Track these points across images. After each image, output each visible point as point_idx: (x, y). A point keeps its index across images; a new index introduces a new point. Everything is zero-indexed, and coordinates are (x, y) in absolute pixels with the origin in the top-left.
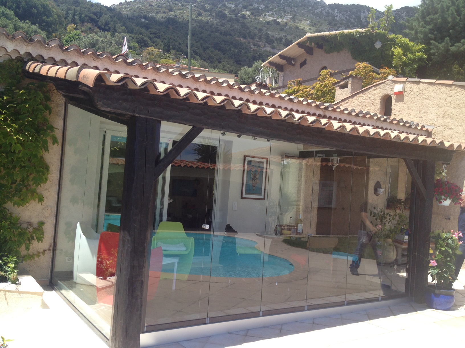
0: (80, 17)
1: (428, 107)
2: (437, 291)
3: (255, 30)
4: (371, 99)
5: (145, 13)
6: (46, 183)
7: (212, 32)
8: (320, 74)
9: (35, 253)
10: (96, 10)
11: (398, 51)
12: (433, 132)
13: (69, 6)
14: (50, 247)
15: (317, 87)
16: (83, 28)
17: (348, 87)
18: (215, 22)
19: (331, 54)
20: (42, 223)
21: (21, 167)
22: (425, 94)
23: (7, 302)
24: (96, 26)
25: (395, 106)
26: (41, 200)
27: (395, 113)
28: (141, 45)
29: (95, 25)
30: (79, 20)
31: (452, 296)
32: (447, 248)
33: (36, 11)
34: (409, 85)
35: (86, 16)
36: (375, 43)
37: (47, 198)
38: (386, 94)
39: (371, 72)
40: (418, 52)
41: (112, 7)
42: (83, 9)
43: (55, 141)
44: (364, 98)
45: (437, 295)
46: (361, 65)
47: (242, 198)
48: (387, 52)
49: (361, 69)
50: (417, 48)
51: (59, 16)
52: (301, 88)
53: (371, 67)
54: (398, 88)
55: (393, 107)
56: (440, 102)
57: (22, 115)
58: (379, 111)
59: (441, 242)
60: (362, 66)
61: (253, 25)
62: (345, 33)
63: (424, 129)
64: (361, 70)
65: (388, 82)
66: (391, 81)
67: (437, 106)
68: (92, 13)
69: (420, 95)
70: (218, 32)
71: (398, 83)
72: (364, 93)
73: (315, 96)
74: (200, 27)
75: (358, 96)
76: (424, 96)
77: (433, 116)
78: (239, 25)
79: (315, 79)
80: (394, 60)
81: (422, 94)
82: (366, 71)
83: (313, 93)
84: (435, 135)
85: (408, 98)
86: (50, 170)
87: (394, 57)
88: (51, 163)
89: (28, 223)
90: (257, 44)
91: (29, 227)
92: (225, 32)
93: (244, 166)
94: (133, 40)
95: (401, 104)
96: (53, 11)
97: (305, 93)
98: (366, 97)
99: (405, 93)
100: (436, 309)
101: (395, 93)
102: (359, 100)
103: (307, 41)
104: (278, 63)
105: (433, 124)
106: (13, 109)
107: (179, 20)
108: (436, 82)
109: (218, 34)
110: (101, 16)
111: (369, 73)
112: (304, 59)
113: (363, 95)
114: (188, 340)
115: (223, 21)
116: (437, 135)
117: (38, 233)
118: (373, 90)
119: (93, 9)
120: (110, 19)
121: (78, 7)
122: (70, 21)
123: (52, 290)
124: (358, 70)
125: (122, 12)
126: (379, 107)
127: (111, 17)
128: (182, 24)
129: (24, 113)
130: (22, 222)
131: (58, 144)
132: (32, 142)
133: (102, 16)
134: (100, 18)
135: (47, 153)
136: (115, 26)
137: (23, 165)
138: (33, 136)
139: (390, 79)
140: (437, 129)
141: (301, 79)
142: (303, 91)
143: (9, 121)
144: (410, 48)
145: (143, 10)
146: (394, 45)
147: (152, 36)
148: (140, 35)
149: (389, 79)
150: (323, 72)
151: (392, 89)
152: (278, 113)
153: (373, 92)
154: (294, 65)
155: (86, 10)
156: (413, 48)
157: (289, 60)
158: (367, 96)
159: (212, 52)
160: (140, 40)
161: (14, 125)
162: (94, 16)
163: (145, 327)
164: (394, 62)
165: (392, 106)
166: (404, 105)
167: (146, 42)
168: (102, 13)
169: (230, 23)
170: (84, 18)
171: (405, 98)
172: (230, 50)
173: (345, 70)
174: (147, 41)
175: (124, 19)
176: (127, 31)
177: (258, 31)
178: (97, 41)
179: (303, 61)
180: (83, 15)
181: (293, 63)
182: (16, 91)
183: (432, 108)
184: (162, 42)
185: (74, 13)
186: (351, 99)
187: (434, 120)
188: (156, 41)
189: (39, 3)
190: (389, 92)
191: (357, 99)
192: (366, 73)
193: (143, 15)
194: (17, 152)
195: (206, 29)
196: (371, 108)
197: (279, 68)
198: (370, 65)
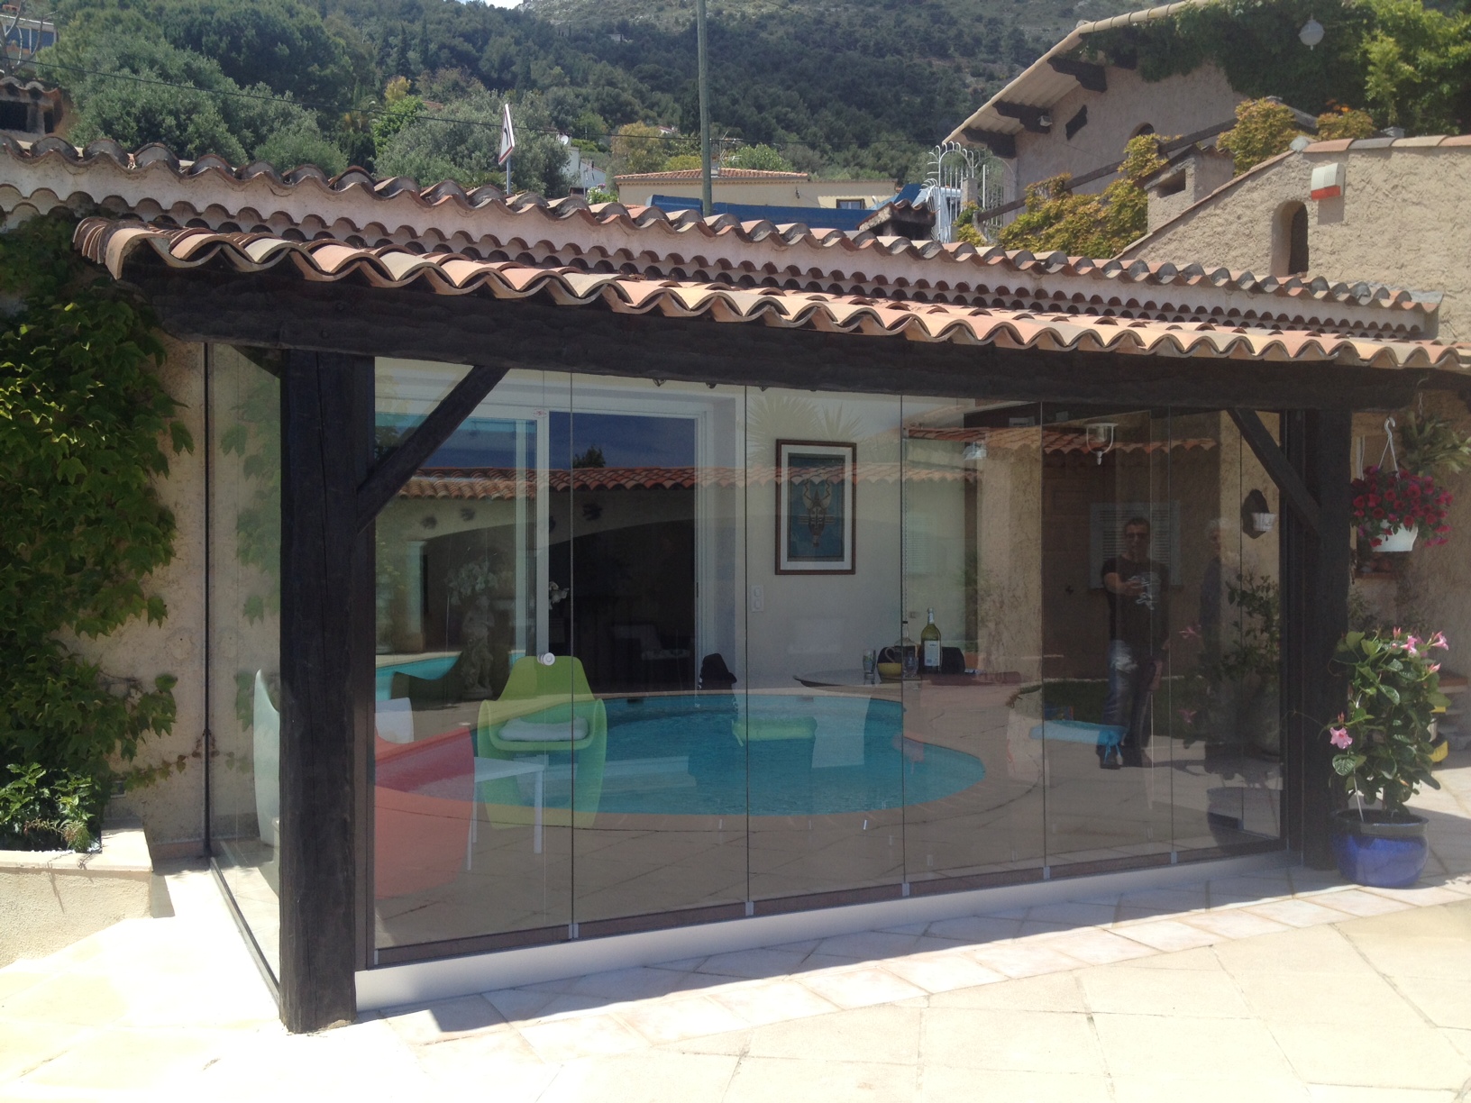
0: (425, 52)
1: (1420, 230)
2: (1366, 828)
3: (977, 24)
4: (1244, 219)
5: (622, 14)
6: (167, 562)
7: (837, 49)
8: (1128, 153)
9: (154, 766)
10: (473, 24)
11: (1382, 47)
12: (1441, 313)
13: (390, 24)
14: (197, 747)
15: (1117, 196)
16: (435, 87)
17: (1184, 188)
18: (844, 16)
19: (1164, 82)
20: (167, 681)
21: (89, 522)
22: (1411, 188)
23: (61, 903)
24: (471, 74)
25: (1319, 237)
26: (158, 612)
27: (1320, 261)
28: (614, 120)
29: (469, 71)
30: (422, 63)
31: (1418, 841)
32: (1383, 688)
33: (287, 51)
34: (1358, 163)
35: (442, 46)
36: (1301, 28)
37: (176, 607)
38: (1289, 198)
39: (1289, 130)
40: (1457, 43)
41: (522, 9)
42: (432, 27)
43: (181, 439)
44: (1220, 221)
45: (1364, 840)
46: (1253, 109)
47: (778, 571)
48: (1345, 56)
49: (1256, 123)
50: (1452, 30)
51: (358, 59)
52: (1069, 203)
53: (1286, 112)
54: (1322, 175)
55: (1312, 241)
56: (1458, 211)
57: (76, 373)
58: (1269, 258)
59: (1366, 670)
60: (1259, 113)
61: (967, 9)
62: (1197, 9)
63: (1407, 305)
64: (1254, 126)
65: (1292, 158)
66: (1301, 156)
67: (1451, 225)
68: (460, 36)
69: (1394, 192)
70: (856, 49)
71: (1321, 160)
72: (1221, 205)
73: (1114, 225)
74: (796, 38)
75: (1202, 214)
76: (1407, 196)
77: (1439, 259)
78: (923, 16)
79: (1110, 170)
80: (1371, 80)
81: (1400, 188)
82: (1271, 125)
83: (1105, 217)
84: (1448, 321)
85: (1355, 205)
86: (178, 525)
87: (1371, 68)
88: (178, 506)
89: (128, 680)
90: (985, 69)
91: (133, 691)
92: (877, 44)
93: (778, 475)
94: (589, 106)
95: (1337, 230)
96: (337, 46)
97: (1081, 219)
98: (1226, 216)
99: (1348, 192)
100: (1365, 884)
101: (1316, 195)
102: (1206, 229)
103: (1080, 46)
104: (995, 129)
105: (1440, 287)
106: (50, 359)
107: (728, 24)
108: (1444, 144)
109: (854, 54)
110: (486, 42)
111: (1280, 132)
112: (1078, 108)
113: (1218, 212)
114: (513, 989)
115: (871, 10)
116: (1455, 322)
117: (154, 709)
118: (1249, 191)
119: (463, 24)
120: (513, 49)
121: (417, 23)
122: (394, 69)
123: (206, 869)
124: (1247, 127)
125: (552, 21)
126: (1269, 245)
127: (517, 42)
128: (739, 35)
129: (81, 368)
130: (110, 679)
131: (190, 449)
132: (113, 448)
133: (491, 42)
134: (486, 47)
135: (162, 478)
136: (529, 67)
137: (93, 516)
138: (112, 432)
139: (1299, 149)
140: (1453, 301)
141: (1068, 175)
142: (1075, 214)
143: (38, 394)
144: (1425, 31)
145: (615, 8)
146: (1369, 28)
147: (645, 87)
148: (606, 88)
149: (1295, 149)
150: (1135, 144)
151: (1306, 180)
152: (724, 303)
153: (1248, 197)
154: (1047, 130)
155: (442, 27)
156: (1440, 31)
157: (1031, 116)
158: (1229, 213)
159: (838, 114)
160: (610, 104)
161: (53, 404)
162: (466, 44)
163: (376, 953)
164: (1370, 84)
165: (1310, 238)
166: (1346, 230)
167: (629, 108)
168: (491, 31)
169: (893, 13)
170: (436, 53)
171: (1347, 207)
172: (898, 101)
173: (1205, 131)
174: (630, 104)
175: (556, 44)
176: (567, 80)
177: (986, 26)
178: (469, 124)
179: (1074, 115)
180: (433, 47)
181: (1043, 123)
182: (54, 307)
183: (1432, 233)
184: (676, 100)
185: (404, 41)
186: (1181, 228)
187: (1443, 272)
188: (660, 100)
189: (294, 25)
190: (1298, 193)
191: (1201, 224)
192: (1271, 134)
193: (616, 23)
194: (72, 481)
195: (814, 42)
196: (1245, 250)
197: (1003, 145)
198: (1283, 107)
